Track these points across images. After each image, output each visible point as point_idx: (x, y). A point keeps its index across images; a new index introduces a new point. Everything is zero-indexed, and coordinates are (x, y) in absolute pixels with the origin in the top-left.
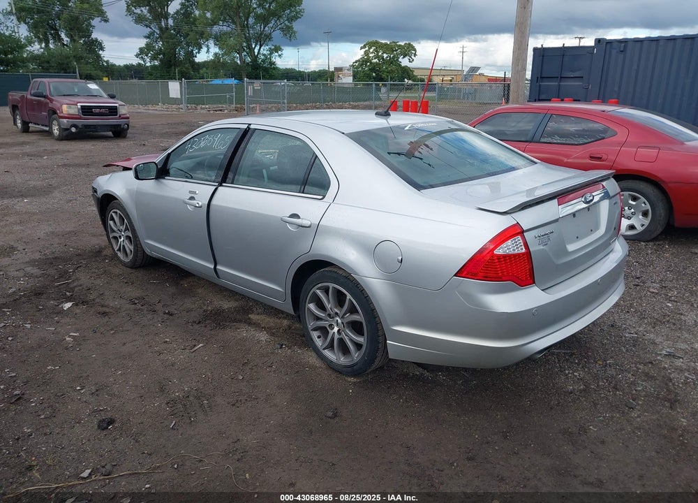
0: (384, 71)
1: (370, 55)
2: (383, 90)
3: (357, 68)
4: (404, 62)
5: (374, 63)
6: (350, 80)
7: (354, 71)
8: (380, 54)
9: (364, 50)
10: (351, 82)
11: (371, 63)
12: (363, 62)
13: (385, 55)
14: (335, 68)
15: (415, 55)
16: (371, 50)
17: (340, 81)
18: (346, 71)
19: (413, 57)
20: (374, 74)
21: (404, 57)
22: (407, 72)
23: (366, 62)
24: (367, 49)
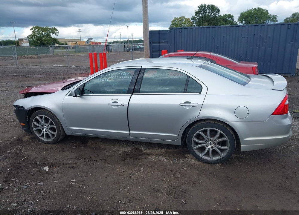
0: (44, 40)
1: (36, 33)
2: (51, 49)
3: (30, 39)
4: (53, 36)
5: (38, 37)
6: (28, 44)
7: (29, 40)
8: (41, 32)
9: (32, 31)
10: (29, 45)
11: (37, 36)
12: (33, 36)
13: (43, 33)
14: (19, 39)
15: (58, 33)
16: (36, 31)
17: (22, 45)
18: (25, 40)
19: (57, 34)
20: (39, 42)
21: (53, 34)
22: (55, 41)
23: (34, 36)
24: (34, 30)
